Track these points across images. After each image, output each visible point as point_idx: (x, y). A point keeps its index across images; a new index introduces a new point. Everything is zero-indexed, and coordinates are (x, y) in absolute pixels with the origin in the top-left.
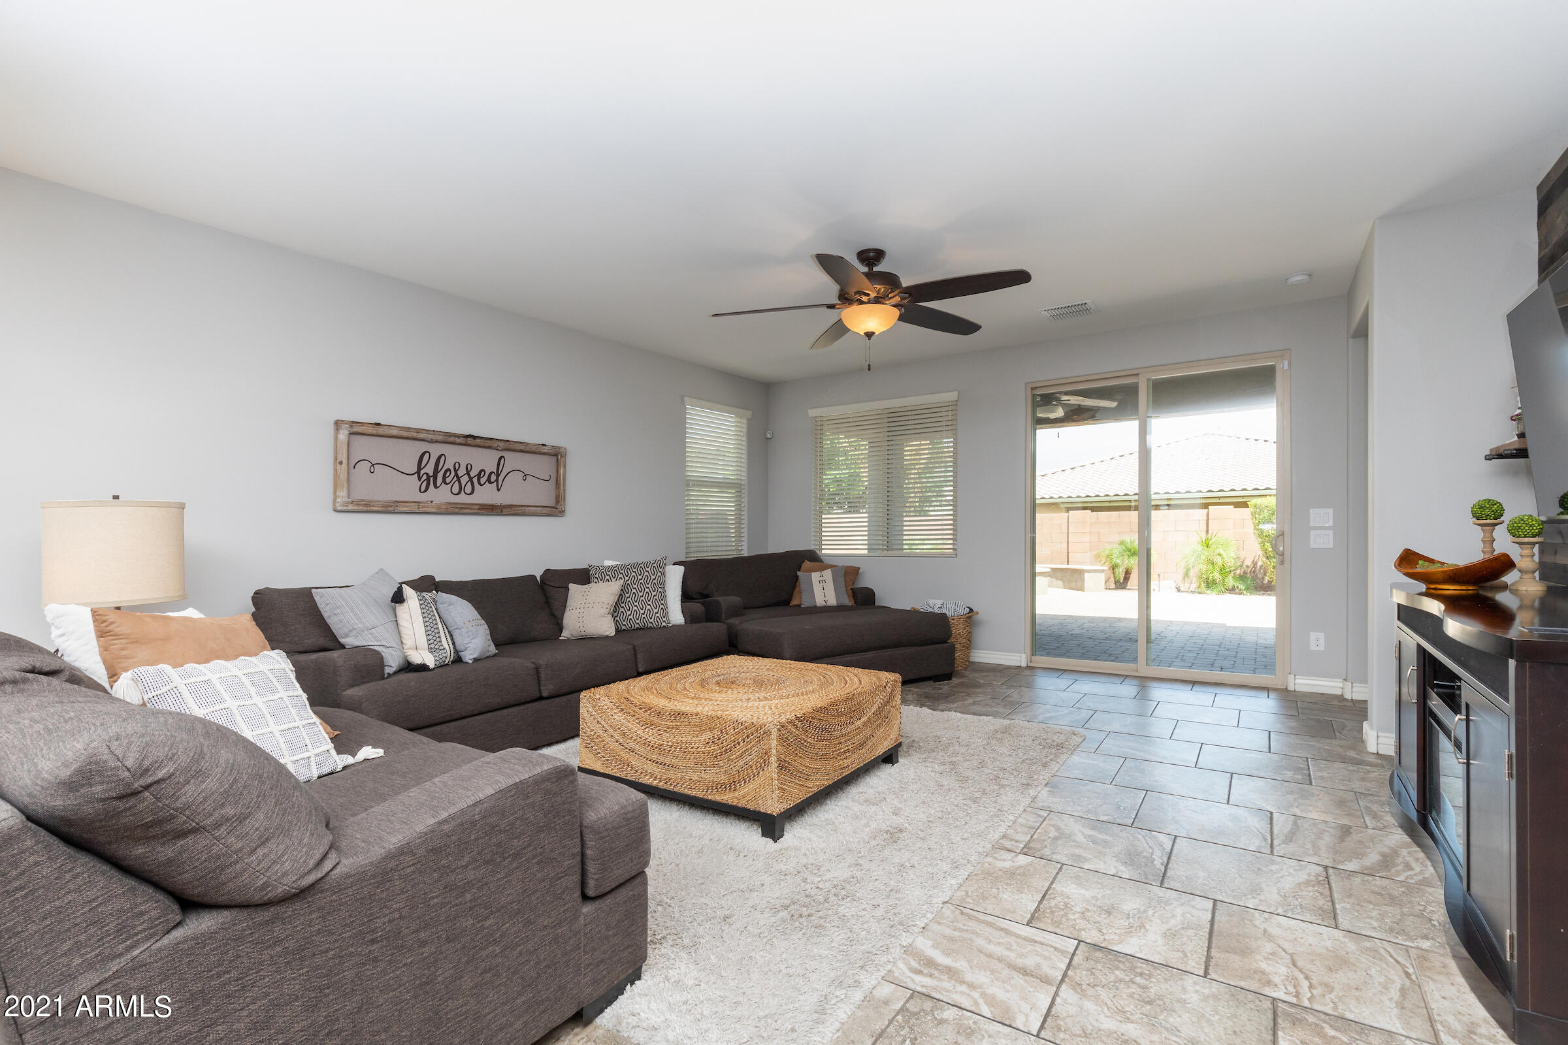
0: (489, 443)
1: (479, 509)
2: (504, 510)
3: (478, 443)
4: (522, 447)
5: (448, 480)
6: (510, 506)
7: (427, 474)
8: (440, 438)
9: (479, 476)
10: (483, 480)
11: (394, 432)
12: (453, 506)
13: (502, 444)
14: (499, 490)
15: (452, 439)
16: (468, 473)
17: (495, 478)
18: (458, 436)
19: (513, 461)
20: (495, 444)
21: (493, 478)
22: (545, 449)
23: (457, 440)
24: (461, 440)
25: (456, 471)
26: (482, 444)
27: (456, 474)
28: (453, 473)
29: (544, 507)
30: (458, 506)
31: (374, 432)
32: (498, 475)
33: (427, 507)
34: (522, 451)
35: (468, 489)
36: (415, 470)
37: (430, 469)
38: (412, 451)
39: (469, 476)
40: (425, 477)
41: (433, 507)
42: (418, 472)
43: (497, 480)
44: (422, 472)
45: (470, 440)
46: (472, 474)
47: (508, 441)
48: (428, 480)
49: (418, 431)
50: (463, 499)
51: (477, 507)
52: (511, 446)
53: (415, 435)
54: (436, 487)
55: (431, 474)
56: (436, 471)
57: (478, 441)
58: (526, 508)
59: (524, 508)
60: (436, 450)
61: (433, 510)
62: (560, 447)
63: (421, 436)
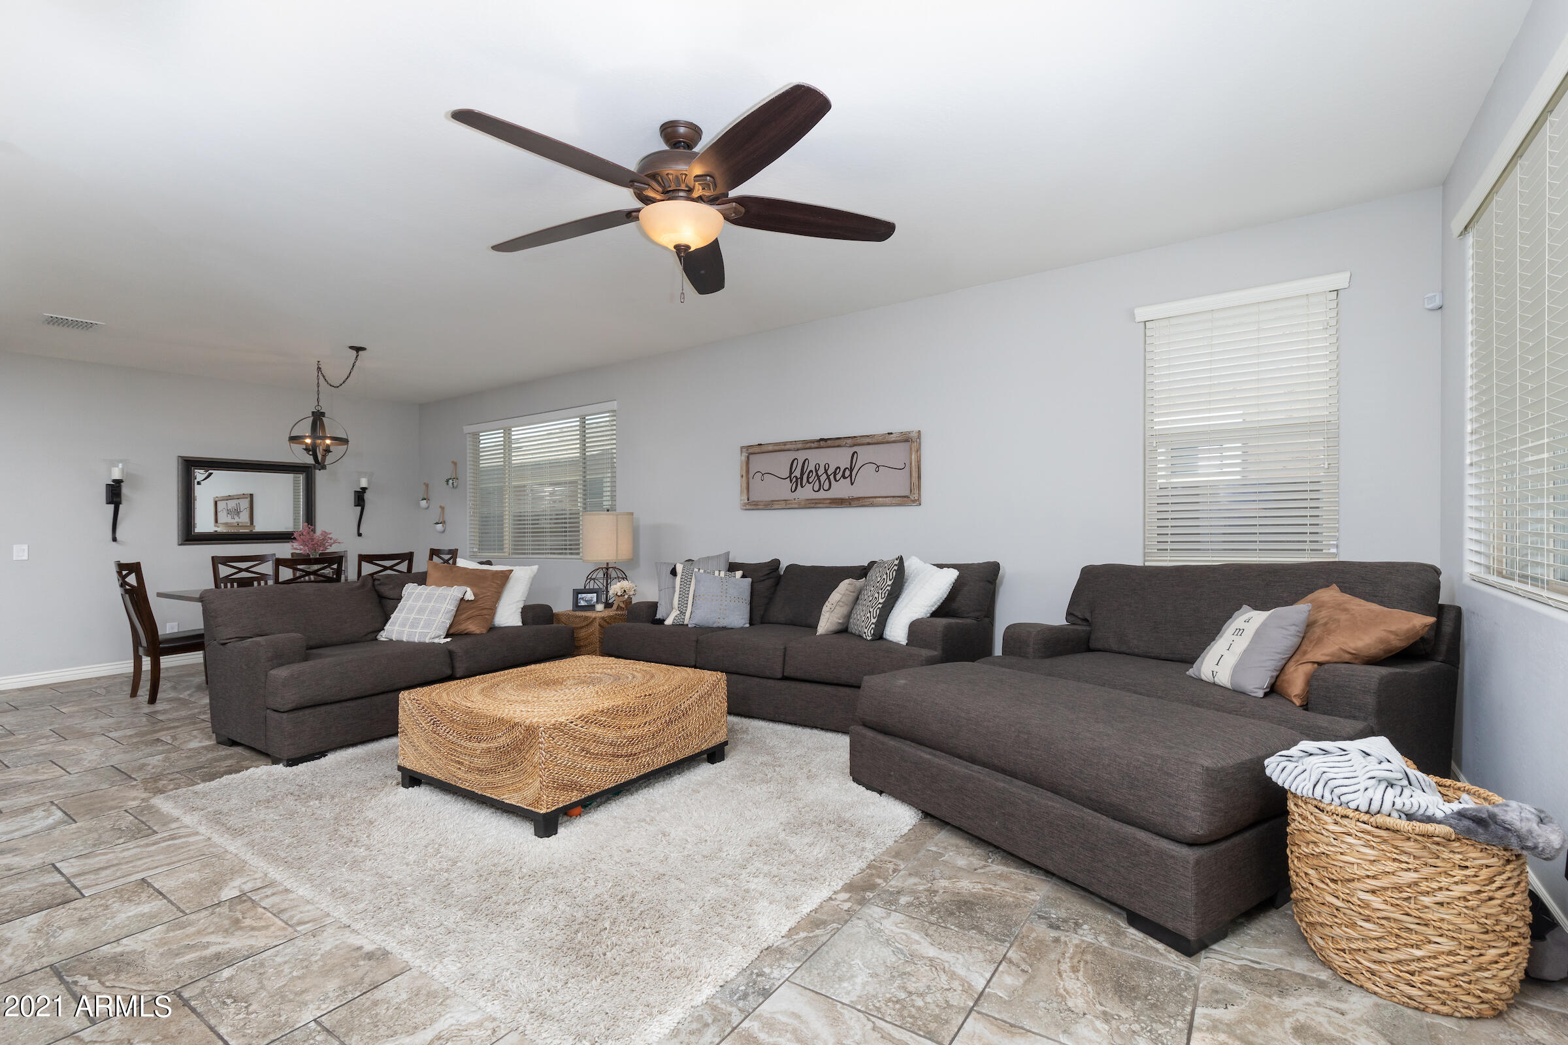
0: (837, 443)
1: (830, 503)
2: (852, 503)
3: (829, 445)
4: (868, 440)
5: (811, 480)
6: (858, 499)
7: (796, 477)
8: (800, 446)
9: (835, 473)
10: (838, 477)
11: (770, 448)
12: (810, 502)
13: (849, 441)
14: (852, 484)
15: (809, 445)
16: (826, 471)
17: (849, 473)
18: (812, 442)
19: (865, 454)
20: (843, 442)
21: (847, 473)
22: (892, 437)
23: (813, 445)
24: (816, 445)
25: (816, 471)
26: (832, 445)
27: (817, 474)
28: (814, 473)
29: (893, 497)
30: (814, 501)
31: (759, 451)
32: (851, 470)
33: (791, 504)
34: (869, 444)
35: (826, 486)
36: (788, 475)
37: (797, 473)
38: (785, 459)
39: (827, 474)
40: (794, 480)
41: (796, 503)
42: (790, 476)
43: (851, 475)
44: (793, 476)
45: (822, 443)
46: (829, 473)
47: (855, 437)
48: (797, 481)
49: (785, 443)
50: (822, 494)
51: (829, 501)
52: (859, 441)
53: (783, 447)
54: (802, 487)
55: (799, 476)
56: (802, 474)
57: (829, 442)
58: (874, 500)
59: (871, 500)
60: (801, 456)
61: (796, 506)
62: (909, 432)
63: (788, 447)
